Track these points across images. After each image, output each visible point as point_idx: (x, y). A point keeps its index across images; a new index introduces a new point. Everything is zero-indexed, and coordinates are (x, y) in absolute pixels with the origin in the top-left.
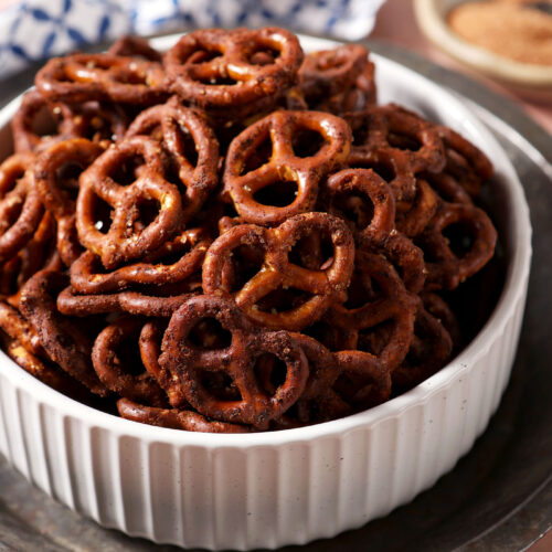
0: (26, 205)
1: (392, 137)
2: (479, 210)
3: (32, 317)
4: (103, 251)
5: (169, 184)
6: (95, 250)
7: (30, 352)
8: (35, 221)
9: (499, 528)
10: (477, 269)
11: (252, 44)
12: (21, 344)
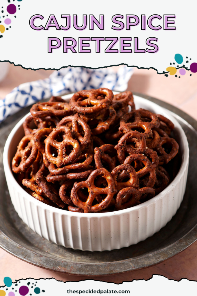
0: (32, 150)
1: (142, 119)
2: (172, 139)
3: (40, 184)
4: (57, 163)
5: (75, 140)
6: (54, 163)
7: (39, 195)
8: (36, 154)
9: (188, 235)
10: (174, 156)
11: (97, 93)
12: (36, 193)
